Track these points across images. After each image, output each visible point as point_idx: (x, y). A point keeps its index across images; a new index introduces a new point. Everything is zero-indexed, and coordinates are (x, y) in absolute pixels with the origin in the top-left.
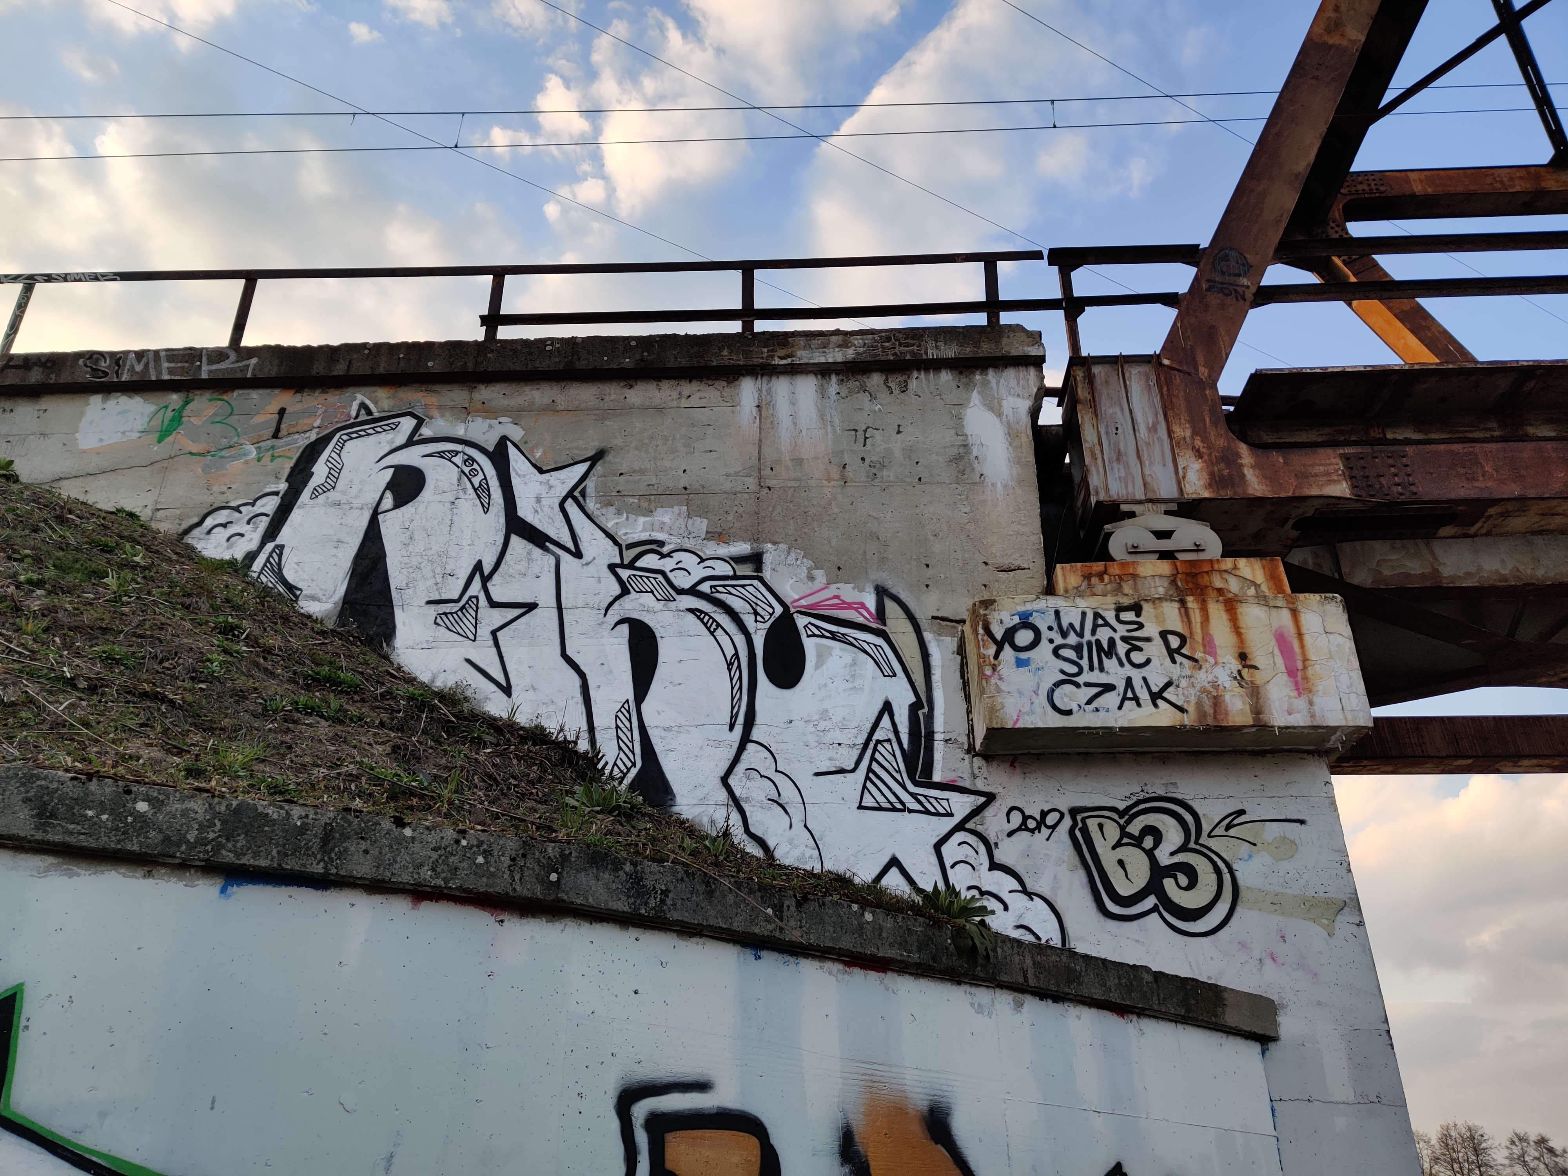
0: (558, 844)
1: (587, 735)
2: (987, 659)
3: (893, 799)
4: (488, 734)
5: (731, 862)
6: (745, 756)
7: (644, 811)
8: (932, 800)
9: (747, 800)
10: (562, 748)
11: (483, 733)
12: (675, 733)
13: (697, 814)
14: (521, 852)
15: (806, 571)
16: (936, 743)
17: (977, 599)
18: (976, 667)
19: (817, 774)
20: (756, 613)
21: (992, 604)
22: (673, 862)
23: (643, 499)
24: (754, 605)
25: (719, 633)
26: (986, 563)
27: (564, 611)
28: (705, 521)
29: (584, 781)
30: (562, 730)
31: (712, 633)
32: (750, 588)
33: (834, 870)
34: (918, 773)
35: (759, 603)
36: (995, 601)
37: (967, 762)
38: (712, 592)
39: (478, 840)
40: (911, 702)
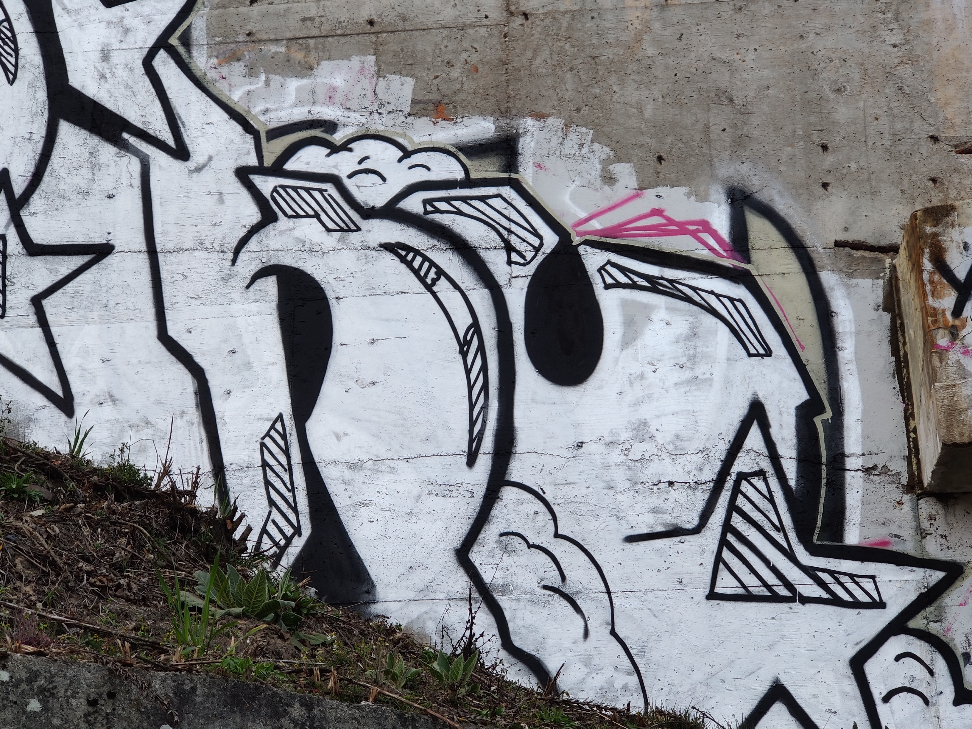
0: (171, 674)
1: (211, 481)
2: (940, 317)
3: (771, 579)
4: (36, 483)
5: (480, 698)
6: (497, 511)
7: (319, 611)
8: (845, 579)
9: (505, 589)
10: (168, 505)
11: (26, 481)
12: (368, 473)
13: (415, 615)
14: (106, 689)
15: (599, 167)
16: (848, 475)
17: (918, 207)
18: (920, 333)
19: (631, 539)
20: (509, 248)
21: (947, 215)
22: (375, 700)
23: (295, 47)
24: (504, 232)
25: (442, 286)
26: (934, 139)
27: (161, 257)
28: (410, 82)
29: (211, 562)
30: (166, 472)
31: (429, 288)
32: (497, 203)
33: (667, 707)
34: (817, 530)
35: (514, 228)
36: (953, 208)
37: (907, 507)
38: (427, 212)
39: (29, 670)
40: (799, 402)
